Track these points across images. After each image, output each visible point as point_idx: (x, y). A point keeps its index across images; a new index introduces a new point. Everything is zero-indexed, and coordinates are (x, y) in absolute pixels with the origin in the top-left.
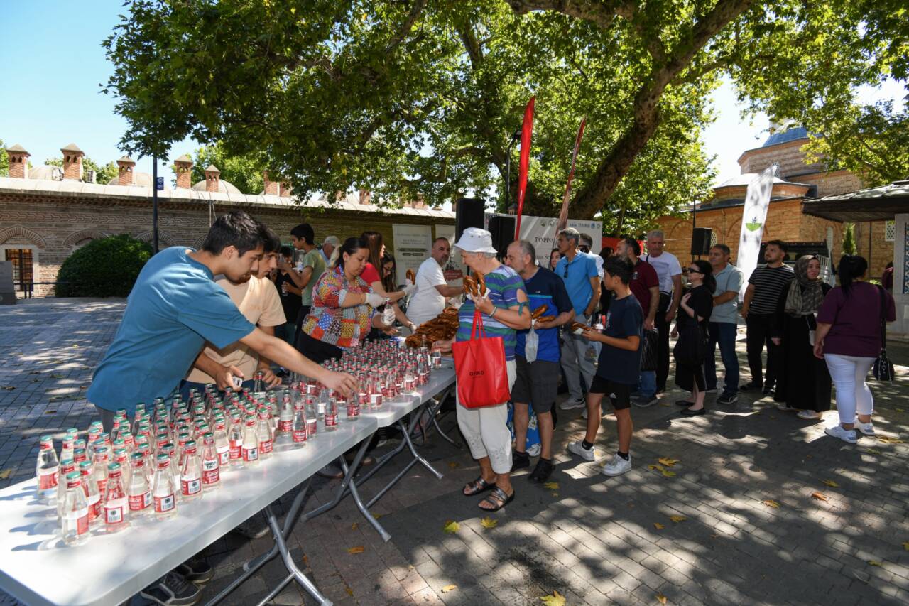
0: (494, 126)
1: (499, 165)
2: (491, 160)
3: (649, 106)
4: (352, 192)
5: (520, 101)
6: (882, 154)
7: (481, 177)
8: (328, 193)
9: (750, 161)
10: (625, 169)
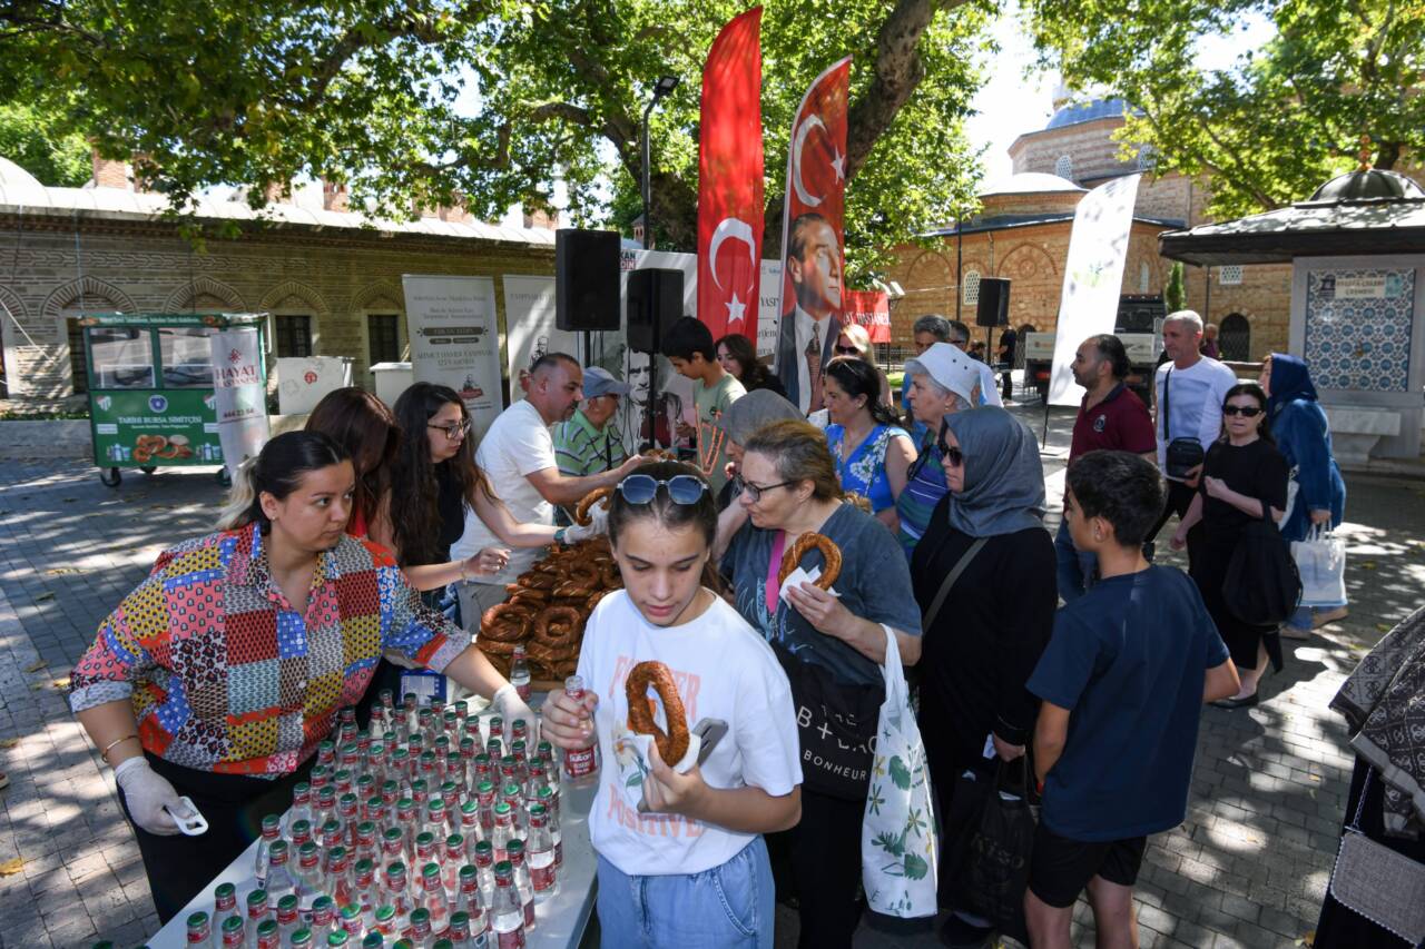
0: (608, 64)
1: (620, 144)
2: (602, 132)
3: (905, 48)
4: (303, 185)
5: (655, 17)
6: (1234, 150)
7: (583, 161)
8: (247, 188)
9: (1028, 152)
10: (857, 163)
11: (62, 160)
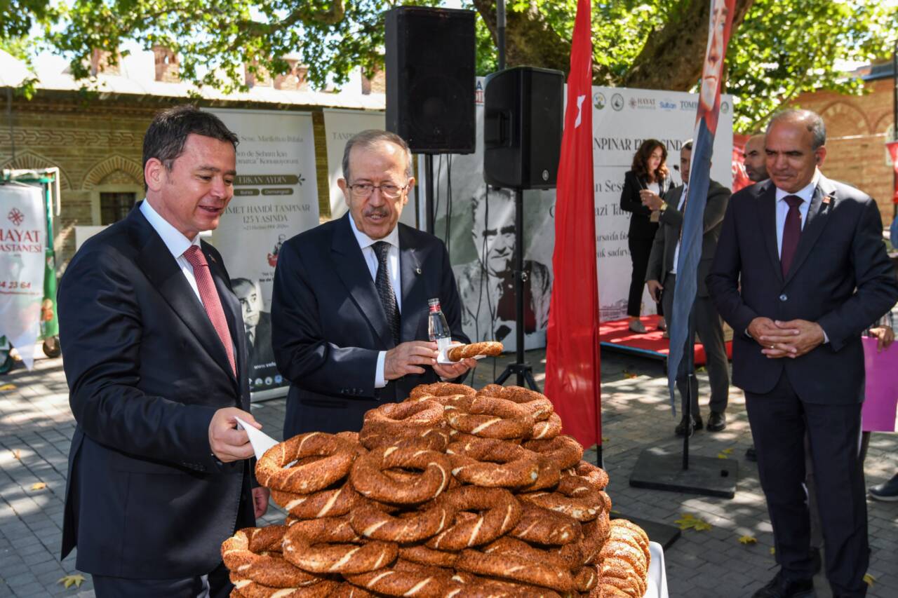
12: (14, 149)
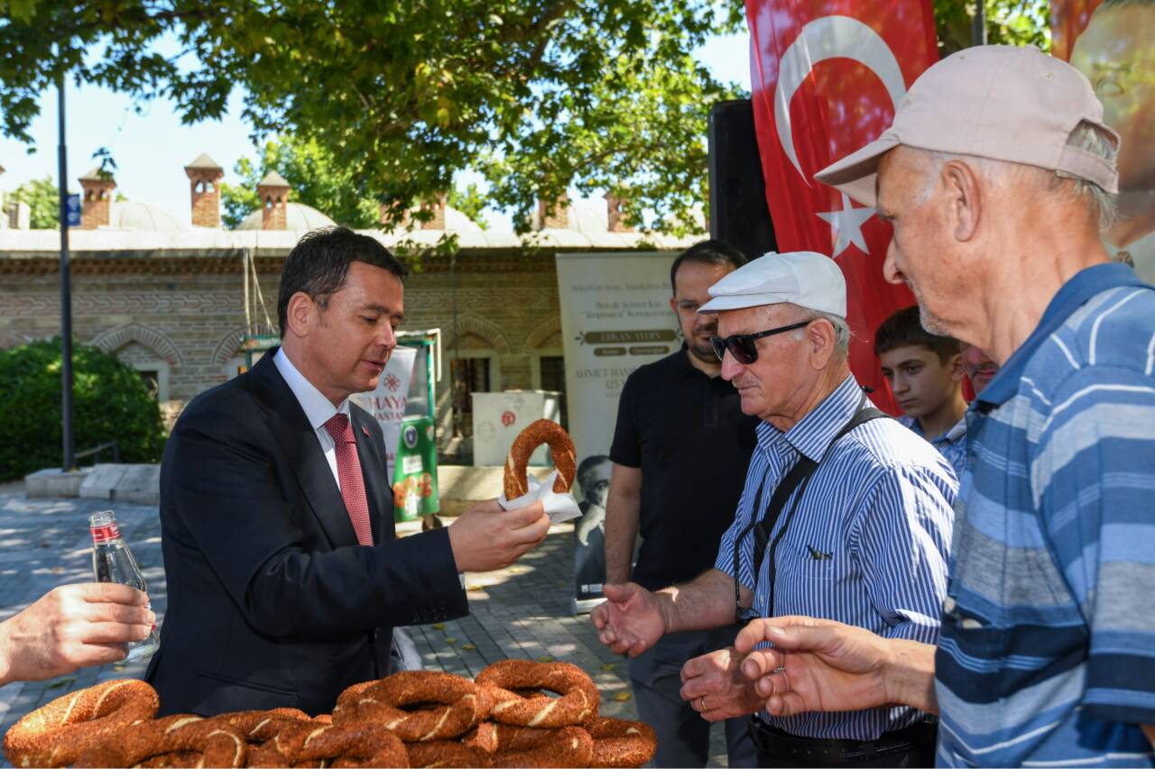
11: (368, 210)
12: (455, 312)
